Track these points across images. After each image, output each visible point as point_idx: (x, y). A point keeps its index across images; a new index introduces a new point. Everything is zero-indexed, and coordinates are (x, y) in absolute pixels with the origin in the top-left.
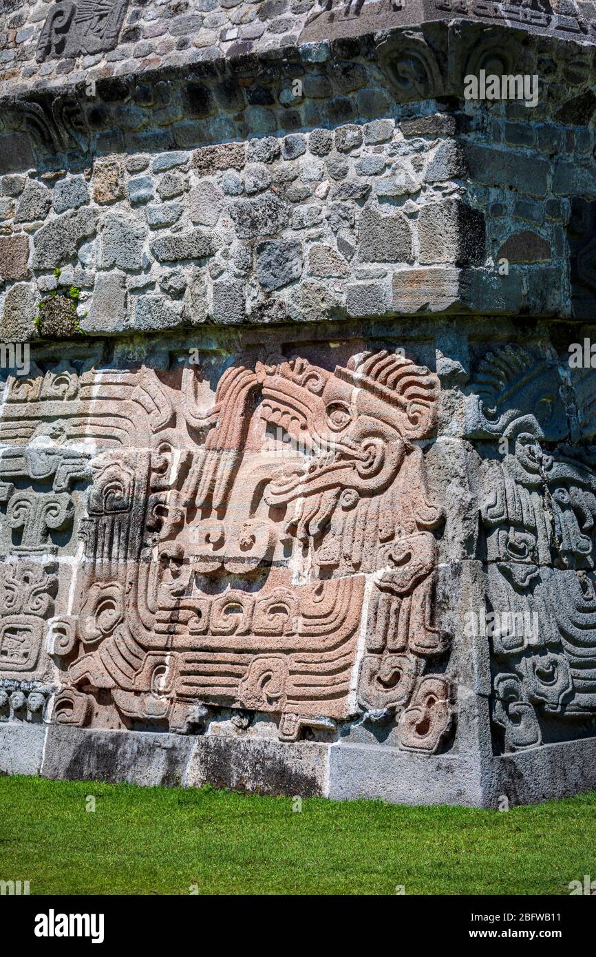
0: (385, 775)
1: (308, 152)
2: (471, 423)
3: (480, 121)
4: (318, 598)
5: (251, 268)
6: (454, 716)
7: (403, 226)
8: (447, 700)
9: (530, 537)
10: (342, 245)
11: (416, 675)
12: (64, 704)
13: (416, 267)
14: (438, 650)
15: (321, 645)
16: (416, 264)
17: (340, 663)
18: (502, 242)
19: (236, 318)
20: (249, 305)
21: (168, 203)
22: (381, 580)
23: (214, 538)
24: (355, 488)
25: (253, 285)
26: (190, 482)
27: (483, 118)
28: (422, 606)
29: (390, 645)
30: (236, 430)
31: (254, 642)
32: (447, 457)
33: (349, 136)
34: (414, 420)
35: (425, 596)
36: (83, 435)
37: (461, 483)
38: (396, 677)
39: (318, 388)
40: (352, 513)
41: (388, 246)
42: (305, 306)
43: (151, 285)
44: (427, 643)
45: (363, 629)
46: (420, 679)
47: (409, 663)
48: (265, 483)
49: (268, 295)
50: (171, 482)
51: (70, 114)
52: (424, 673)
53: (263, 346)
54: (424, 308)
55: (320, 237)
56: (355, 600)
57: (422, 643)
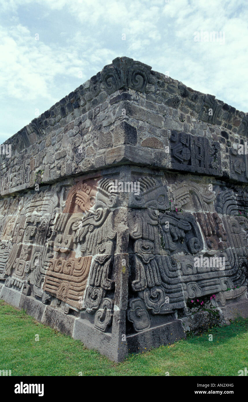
0: (89, 336)
1: (87, 119)
2: (130, 202)
3: (135, 97)
4: (79, 263)
5: (74, 157)
6: (112, 317)
7: (110, 135)
8: (111, 310)
9: (151, 244)
10: (95, 145)
11: (102, 297)
12: (25, 288)
13: (114, 148)
14: (109, 288)
15: (77, 280)
16: (113, 147)
17: (81, 288)
18: (144, 139)
19: (70, 173)
20: (73, 169)
21: (59, 143)
22: (96, 259)
23: (59, 241)
24: (93, 225)
25: (74, 163)
26: (58, 223)
27: (136, 97)
28: (106, 270)
29: (95, 284)
30: (70, 207)
31: (63, 276)
32: (121, 214)
33: (97, 110)
34: (111, 201)
35: (108, 266)
36: (41, 210)
37: (125, 223)
38: (96, 297)
39: (88, 193)
40: (92, 233)
41: (106, 143)
42: (85, 167)
43: (54, 167)
44: (106, 285)
45: (89, 277)
46: (104, 299)
47: (100, 292)
48: (73, 223)
49: (78, 165)
50: (54, 223)
51: (40, 124)
52: (105, 297)
53: (78, 182)
54: (114, 162)
55: (89, 144)
56: (88, 265)
57: (105, 285)
